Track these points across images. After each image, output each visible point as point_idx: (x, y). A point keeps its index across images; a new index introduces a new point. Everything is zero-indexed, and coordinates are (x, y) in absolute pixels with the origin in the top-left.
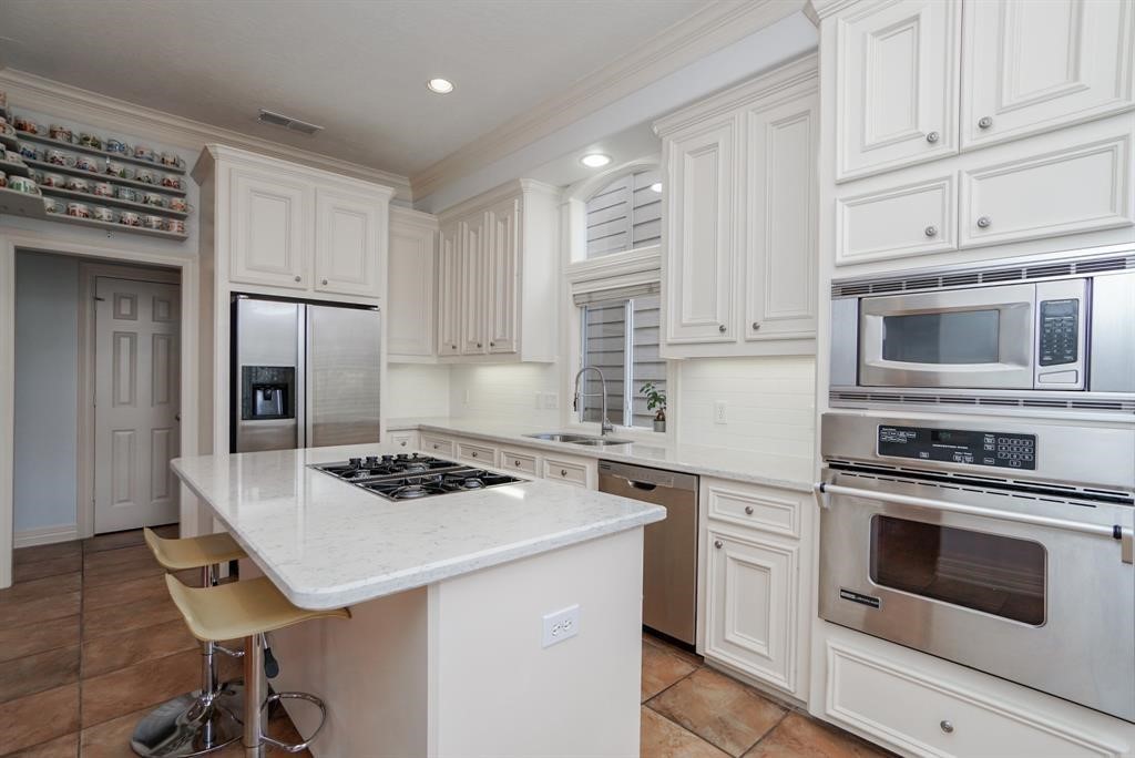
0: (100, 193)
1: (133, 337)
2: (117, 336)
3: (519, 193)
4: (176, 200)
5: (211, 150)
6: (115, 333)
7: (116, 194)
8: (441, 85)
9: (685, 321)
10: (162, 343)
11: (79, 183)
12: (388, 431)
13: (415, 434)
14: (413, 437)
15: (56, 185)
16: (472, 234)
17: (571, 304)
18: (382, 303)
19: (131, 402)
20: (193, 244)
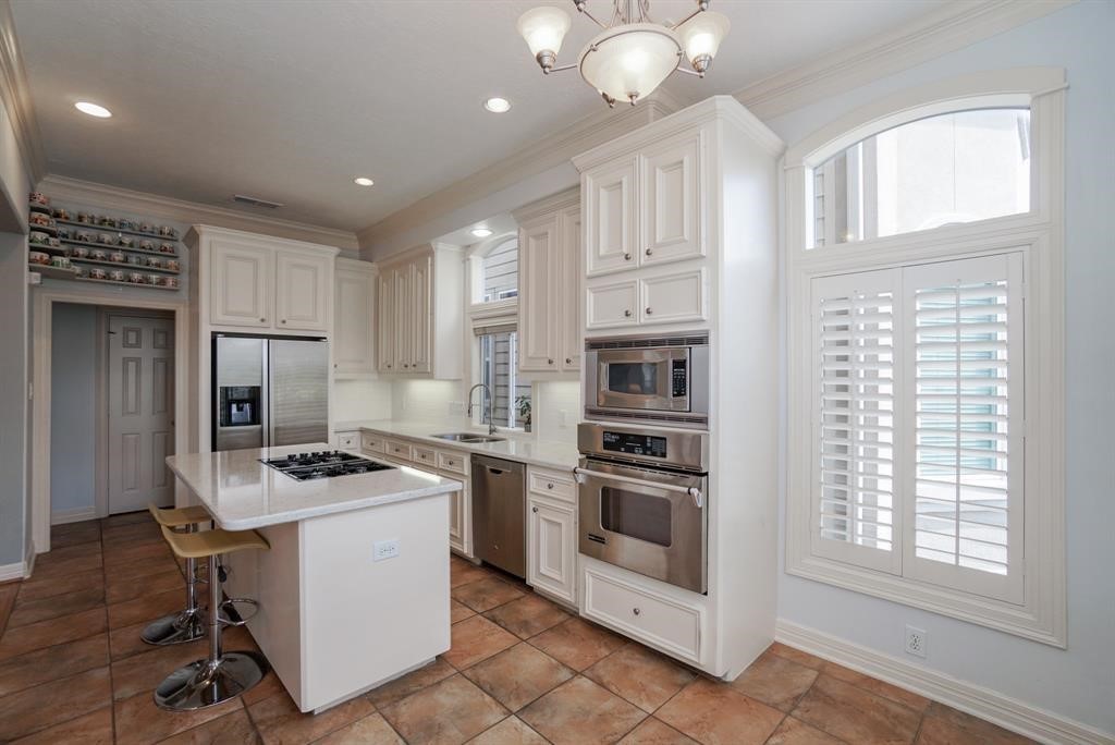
0: (114, 260)
1: (138, 361)
2: (126, 361)
3: (431, 253)
4: (171, 262)
5: (196, 229)
6: (124, 359)
7: (126, 260)
8: (364, 182)
9: (530, 355)
10: (161, 366)
11: (99, 253)
12: (336, 432)
13: (357, 434)
14: (356, 437)
15: (83, 256)
16: (401, 280)
17: (472, 334)
18: (330, 336)
19: (137, 412)
20: (184, 294)
